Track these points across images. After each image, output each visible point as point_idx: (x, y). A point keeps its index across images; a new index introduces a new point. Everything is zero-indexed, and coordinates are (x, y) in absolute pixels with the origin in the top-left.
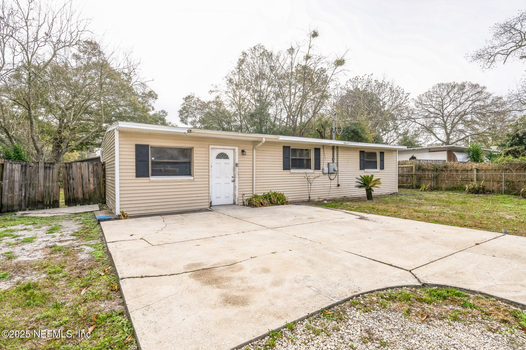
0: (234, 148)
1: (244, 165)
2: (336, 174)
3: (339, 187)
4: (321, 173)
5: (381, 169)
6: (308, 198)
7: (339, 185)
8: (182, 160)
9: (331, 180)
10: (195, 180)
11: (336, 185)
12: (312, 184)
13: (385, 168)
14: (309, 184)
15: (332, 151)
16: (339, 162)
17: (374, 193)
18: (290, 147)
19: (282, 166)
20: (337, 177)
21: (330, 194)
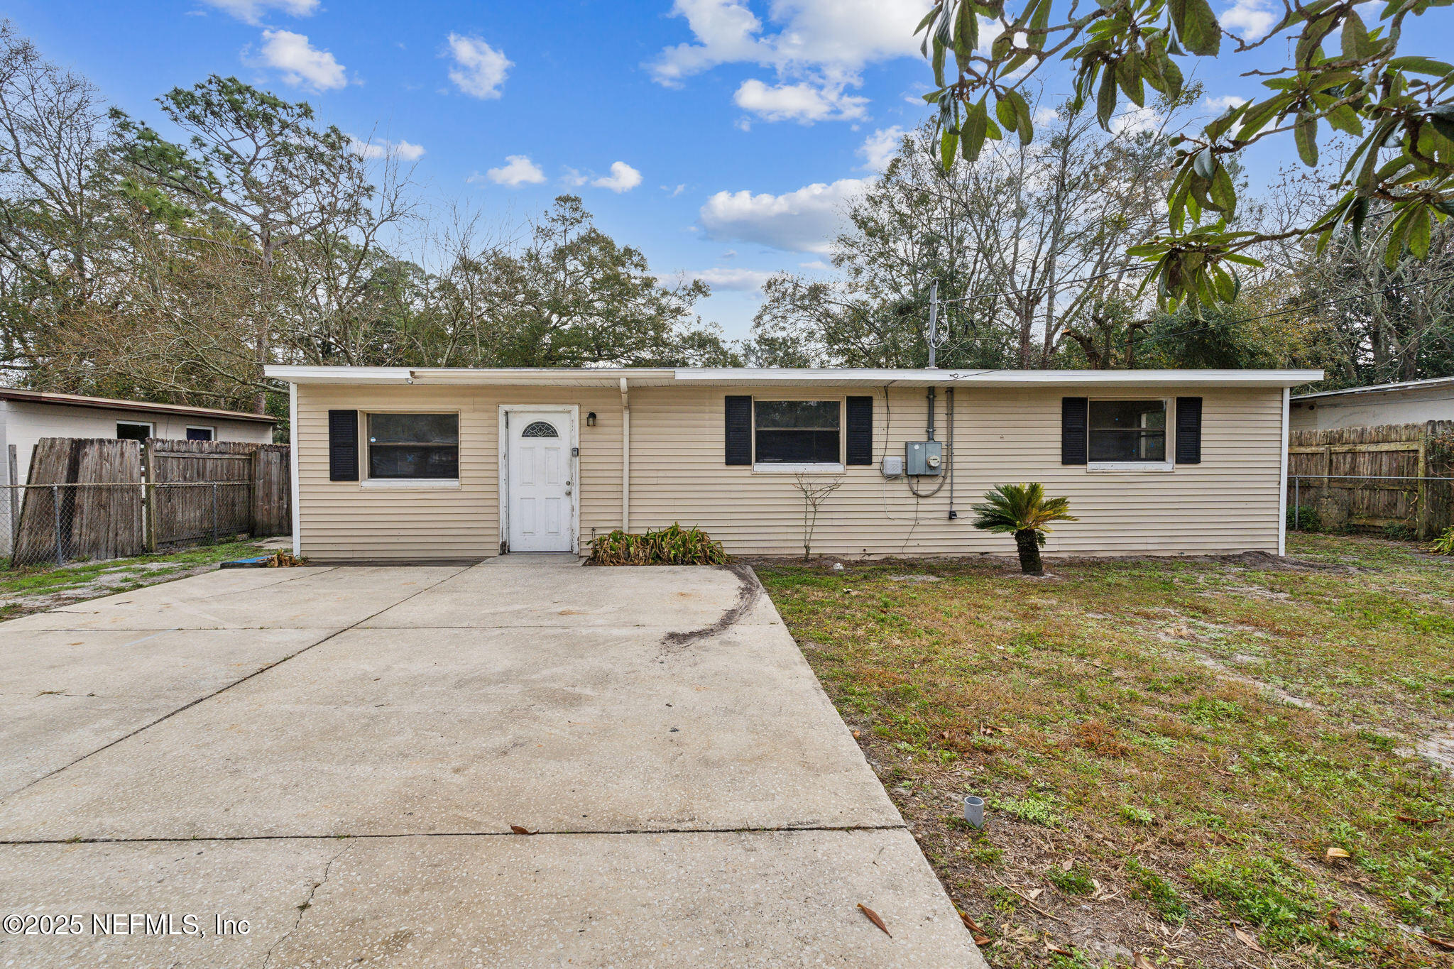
0: (568, 407)
1: (597, 452)
2: (944, 477)
3: (957, 522)
4: (878, 473)
5: (1179, 460)
6: (804, 551)
7: (952, 515)
8: (436, 441)
9: (919, 496)
10: (465, 489)
11: (947, 515)
12: (820, 509)
13: (1202, 458)
14: (811, 509)
15: (925, 403)
16: (956, 438)
17: (1046, 548)
18: (750, 397)
19: (723, 452)
20: (947, 487)
21: (910, 543)
